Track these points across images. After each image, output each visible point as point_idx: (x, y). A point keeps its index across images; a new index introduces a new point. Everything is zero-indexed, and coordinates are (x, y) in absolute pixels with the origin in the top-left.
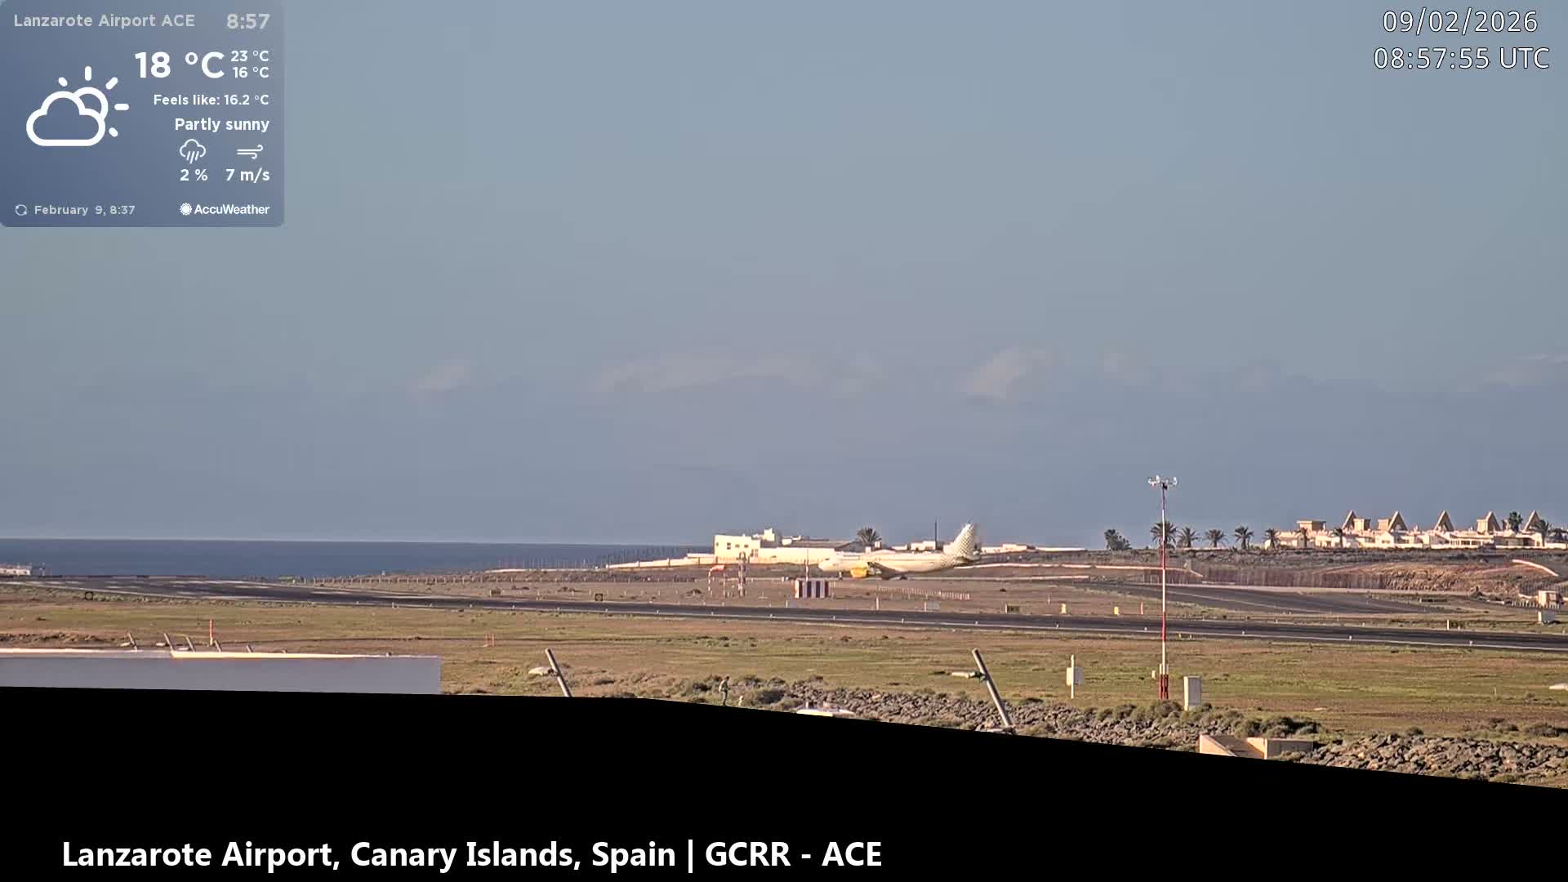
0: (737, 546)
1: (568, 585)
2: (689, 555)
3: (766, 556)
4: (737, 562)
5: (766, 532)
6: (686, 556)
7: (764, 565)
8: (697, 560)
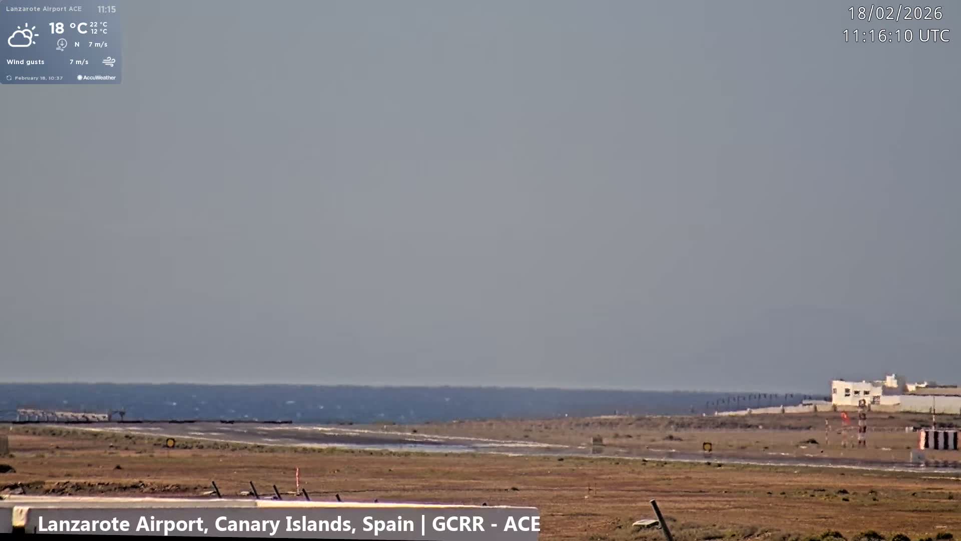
0: (857, 392)
1: (675, 434)
2: (804, 402)
3: (889, 402)
4: (856, 409)
5: (888, 378)
6: (801, 403)
7: (885, 413)
8: (812, 407)
